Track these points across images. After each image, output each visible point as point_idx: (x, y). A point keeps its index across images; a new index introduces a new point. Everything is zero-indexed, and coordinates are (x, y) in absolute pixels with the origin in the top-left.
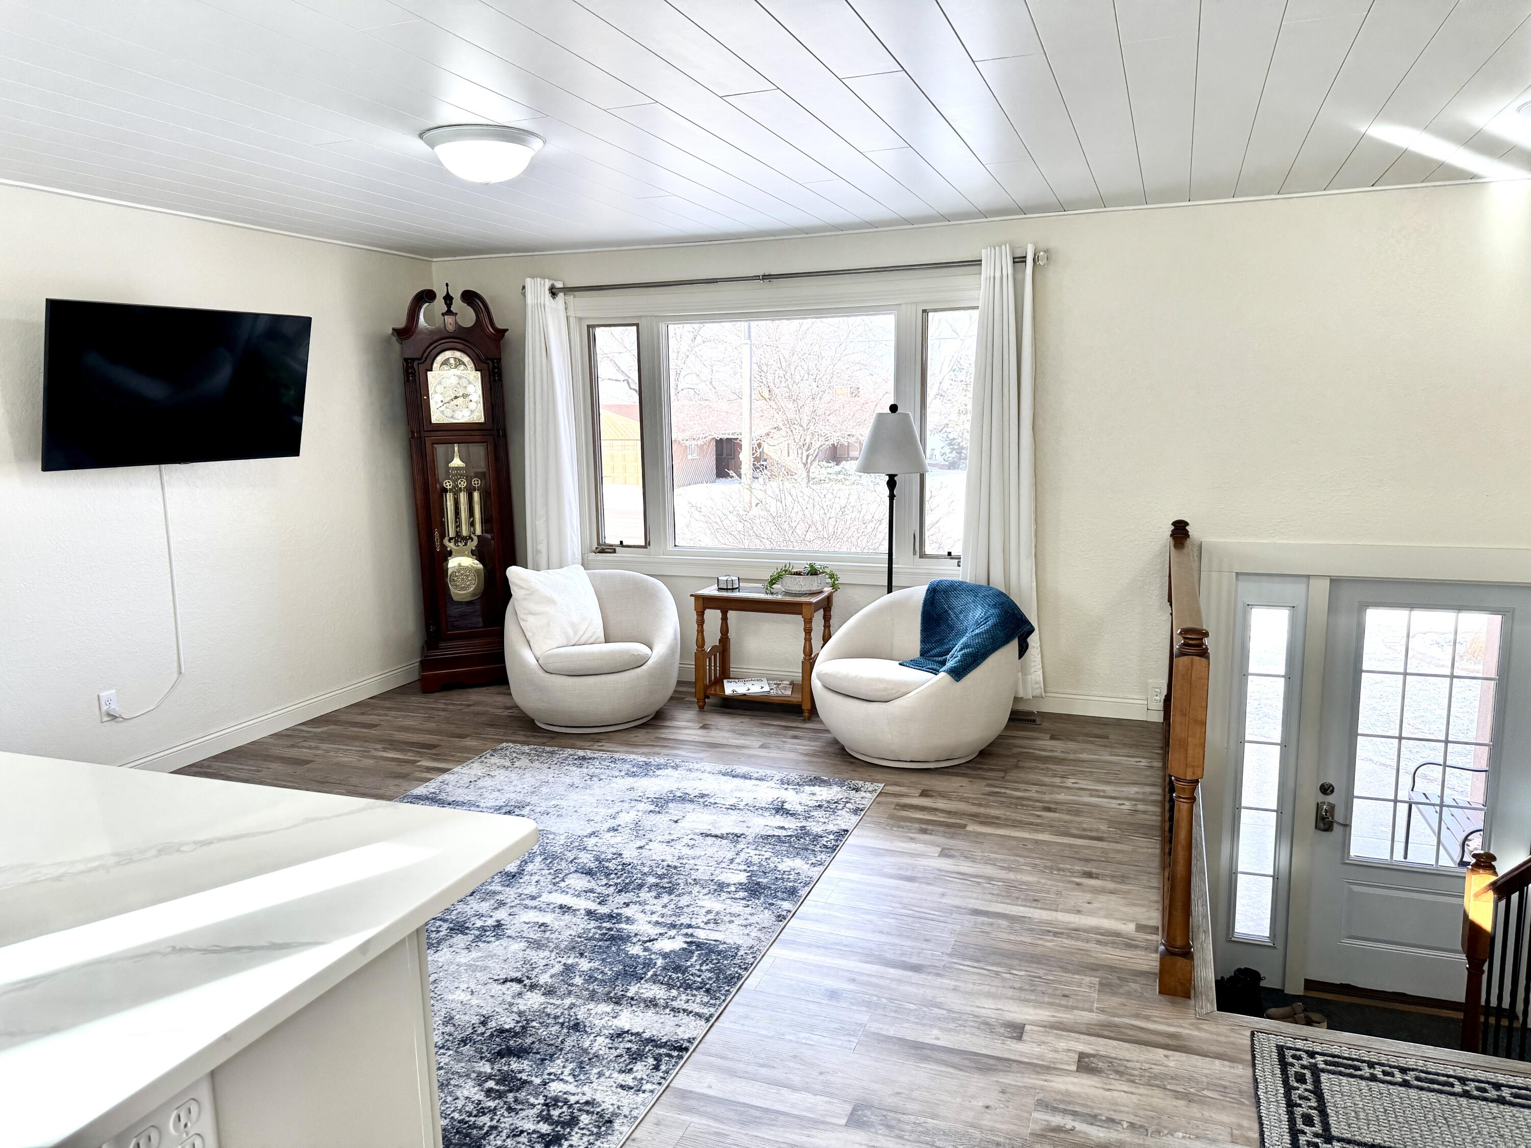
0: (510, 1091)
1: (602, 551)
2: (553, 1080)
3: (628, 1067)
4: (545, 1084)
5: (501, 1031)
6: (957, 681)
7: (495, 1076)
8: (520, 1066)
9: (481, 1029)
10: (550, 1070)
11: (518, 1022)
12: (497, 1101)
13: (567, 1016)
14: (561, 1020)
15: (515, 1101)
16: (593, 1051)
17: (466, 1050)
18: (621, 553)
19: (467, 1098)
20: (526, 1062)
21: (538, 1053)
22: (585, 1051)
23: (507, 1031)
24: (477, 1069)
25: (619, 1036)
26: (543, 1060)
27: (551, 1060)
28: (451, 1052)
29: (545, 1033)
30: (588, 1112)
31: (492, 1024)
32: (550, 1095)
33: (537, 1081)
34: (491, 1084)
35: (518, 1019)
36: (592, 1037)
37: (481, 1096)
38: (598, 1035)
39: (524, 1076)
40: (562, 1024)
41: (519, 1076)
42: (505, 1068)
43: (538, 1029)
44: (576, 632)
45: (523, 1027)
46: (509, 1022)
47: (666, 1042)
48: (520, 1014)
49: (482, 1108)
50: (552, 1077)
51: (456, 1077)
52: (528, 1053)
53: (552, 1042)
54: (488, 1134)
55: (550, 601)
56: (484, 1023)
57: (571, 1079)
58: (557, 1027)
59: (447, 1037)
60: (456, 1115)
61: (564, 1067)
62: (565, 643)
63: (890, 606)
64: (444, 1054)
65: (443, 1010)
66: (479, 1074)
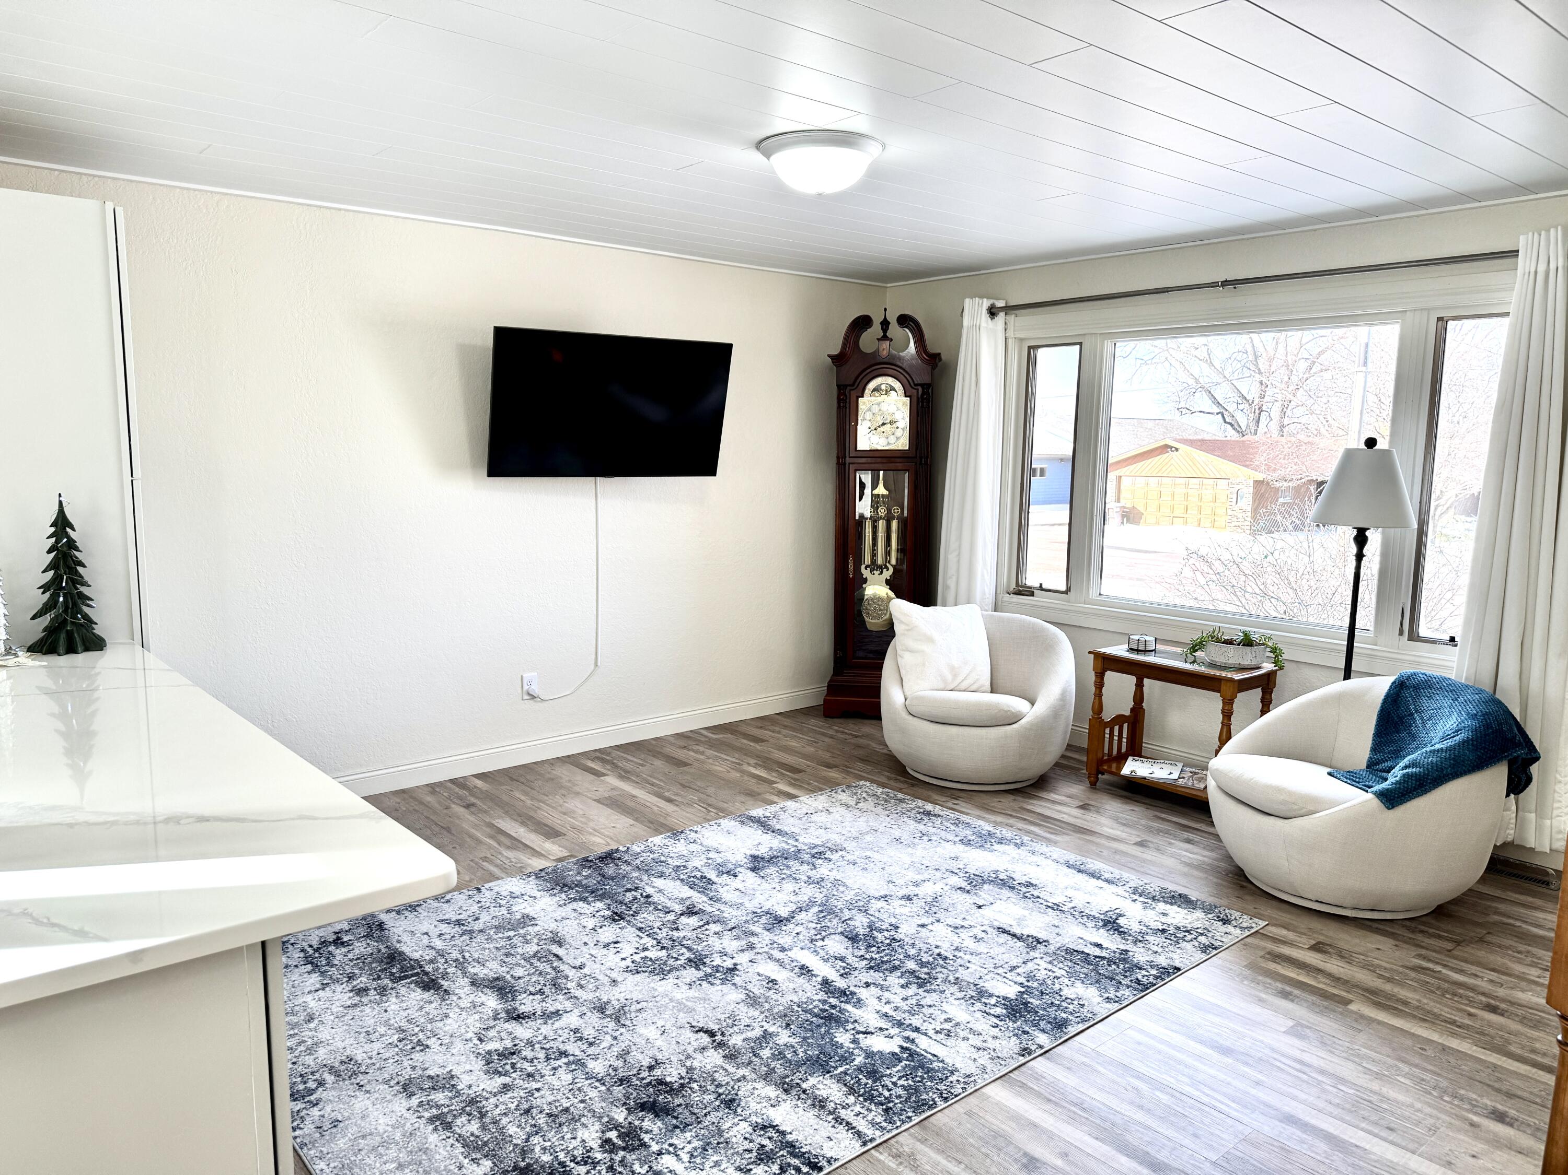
1: (1018, 593)
5: (661, 1082)
6: (1389, 809)
7: (622, 1127)
8: (651, 1125)
9: (644, 1074)
10: (675, 1141)
11: (682, 1078)
12: (606, 1155)
13: (729, 1088)
14: (721, 1091)
15: (620, 1162)
16: (726, 1135)
17: (619, 1091)
18: (1039, 597)
19: (584, 1141)
20: (659, 1124)
21: (676, 1118)
22: (720, 1132)
23: (666, 1084)
24: (612, 1114)
25: (764, 1128)
26: (676, 1127)
27: (683, 1131)
28: (603, 1088)
29: (697, 1099)
31: (658, 1072)
32: (655, 1168)
33: (655, 1147)
34: (613, 1135)
35: (684, 1074)
36: (736, 1120)
37: (595, 1144)
38: (745, 1120)
39: (646, 1138)
40: (720, 1095)
41: (643, 1135)
42: (637, 1123)
43: (694, 1092)
44: (955, 676)
45: (682, 1086)
46: (672, 1075)
47: (804, 1153)
48: (690, 1070)
49: (589, 1157)
50: (671, 1149)
51: (590, 1115)
52: (668, 1115)
53: (696, 1111)
55: (930, 640)
56: (651, 1068)
57: (686, 1157)
58: (712, 1097)
59: (611, 1071)
60: (562, 1156)
61: (689, 1142)
62: (941, 686)
63: (1339, 698)
64: (596, 1088)
65: (627, 1042)
66: (611, 1119)
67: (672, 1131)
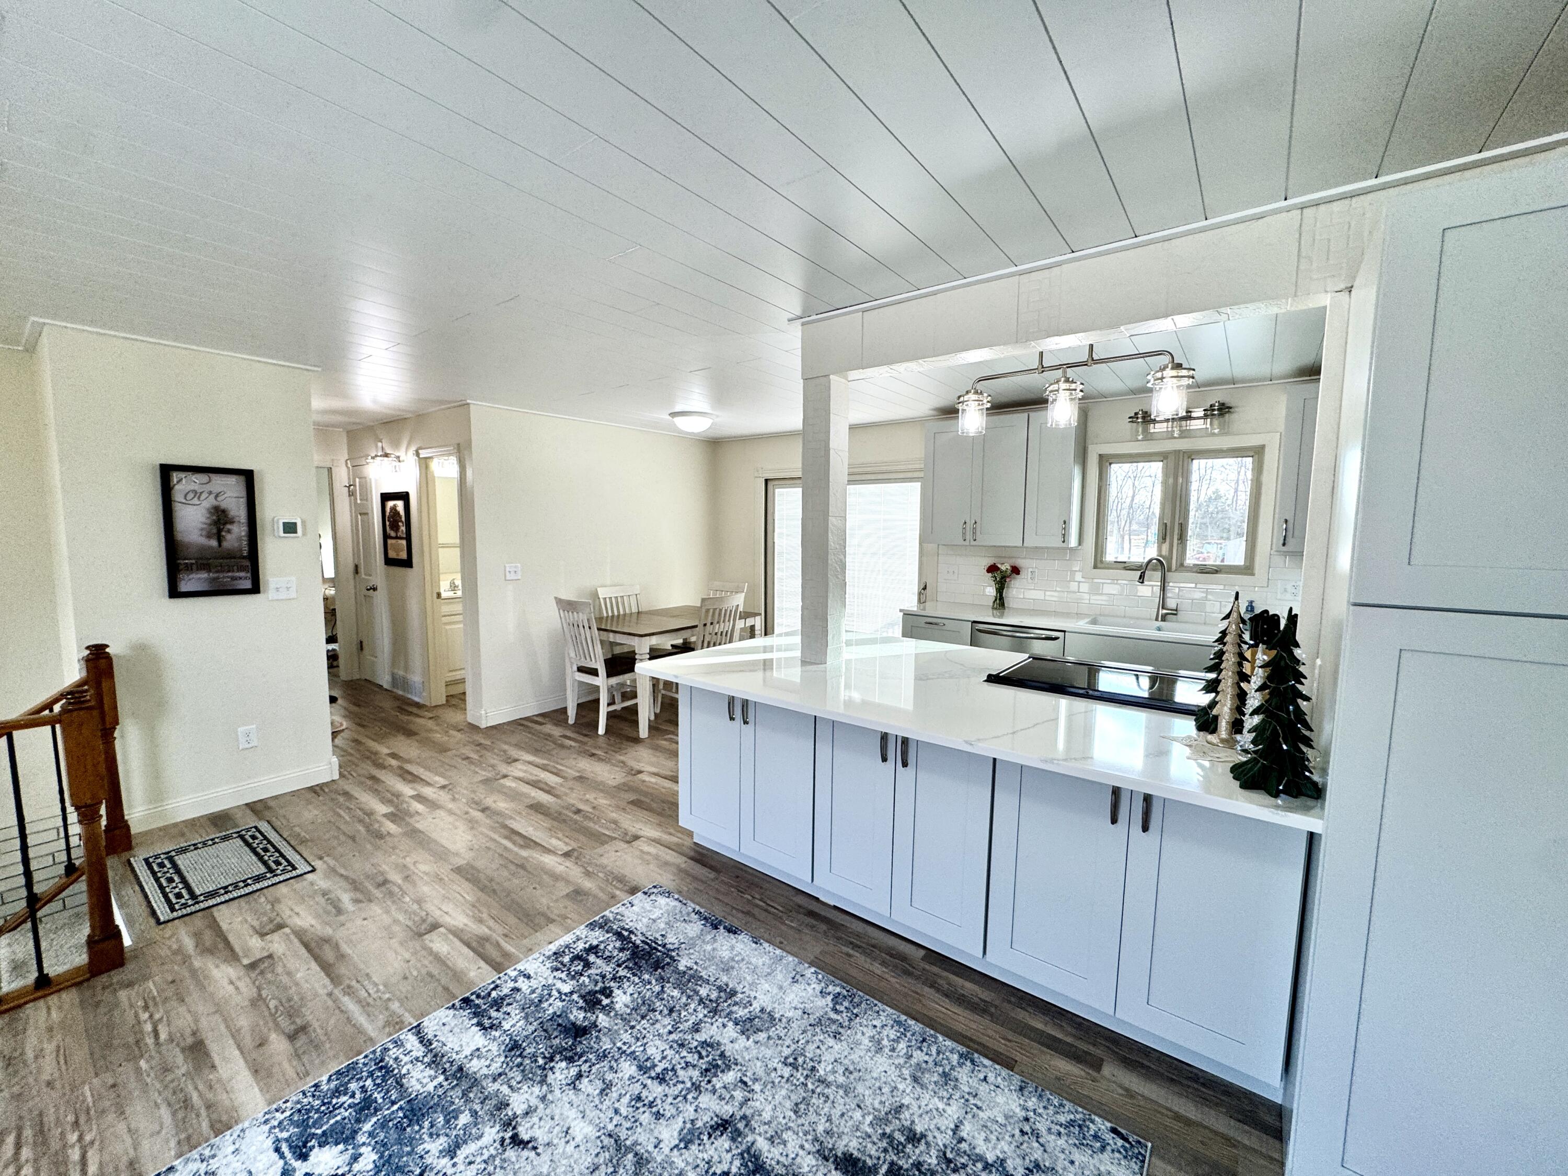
2: (566, 994)
4: (572, 993)
7: (599, 1009)
8: (578, 1016)
9: (585, 1067)
10: (560, 1004)
12: (608, 986)
13: (511, 1064)
14: (519, 1060)
15: (597, 983)
16: (523, 1014)
17: (606, 1044)
19: (625, 993)
20: (572, 1018)
21: (559, 1025)
22: (526, 1018)
23: (566, 1058)
24: (608, 1019)
25: (492, 1027)
26: (559, 1016)
27: (555, 1014)
28: (619, 1045)
30: (562, 963)
31: (573, 1071)
32: (576, 982)
33: (575, 997)
34: (605, 1002)
35: (550, 1073)
36: (512, 1030)
37: (617, 992)
38: (505, 1031)
39: (581, 1003)
40: (520, 1055)
41: (584, 1005)
42: (589, 1015)
43: (542, 1053)
46: (561, 1072)
52: (565, 1027)
56: (579, 1076)
58: (528, 1051)
61: (550, 1005)
67: (563, 1012)
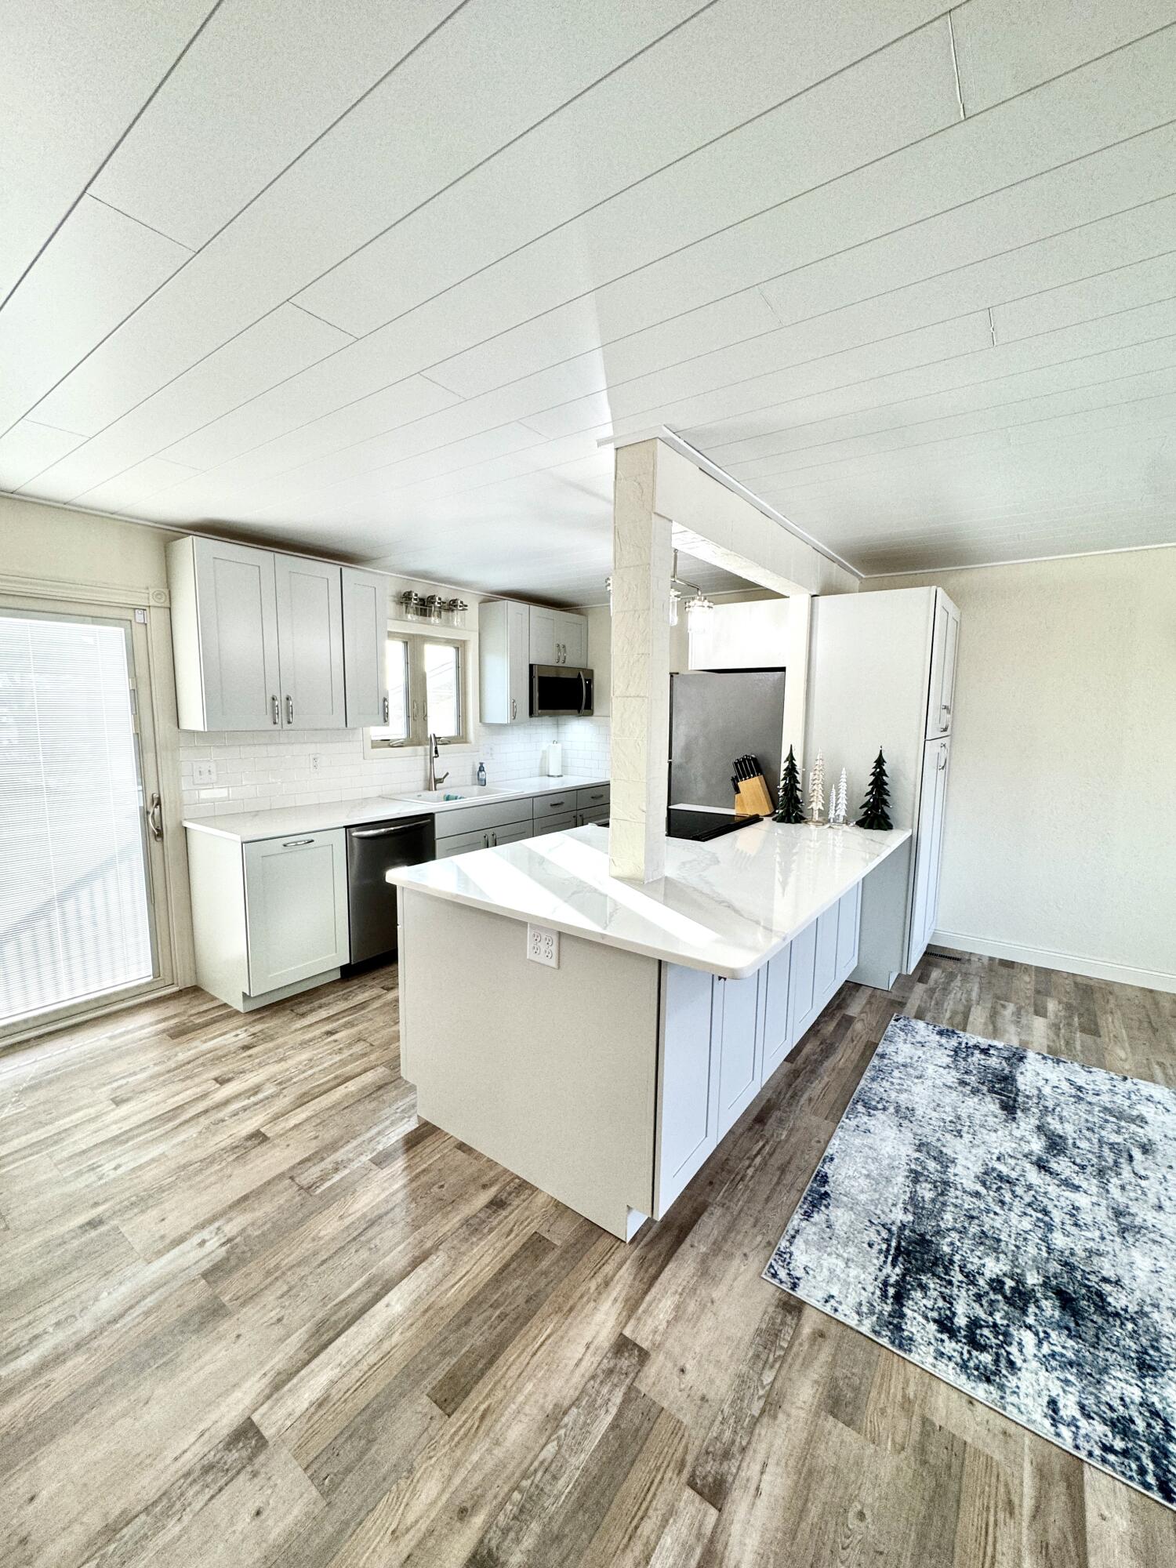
0: (1005, 1297)
2: (1037, 1334)
3: (1092, 1414)
4: (1029, 1327)
5: (1100, 1295)
7: (1023, 1286)
8: (1050, 1308)
9: (1094, 1278)
10: (1053, 1335)
11: (1126, 1311)
12: (987, 1287)
13: (1164, 1359)
14: (1151, 1352)
15: (991, 1300)
16: (1106, 1378)
17: (1054, 1267)
19: (984, 1265)
20: (1057, 1314)
21: (1077, 1324)
22: (1105, 1370)
23: (1103, 1300)
24: (1028, 1273)
25: (1155, 1414)
26: (1068, 1329)
27: (1069, 1336)
28: (1045, 1255)
29: (1118, 1334)
30: (997, 1361)
31: (1107, 1288)
32: (1011, 1329)
34: (1009, 1283)
35: (1131, 1310)
36: (1133, 1381)
37: (988, 1275)
38: (1143, 1391)
39: (1032, 1309)
40: (1146, 1353)
41: (1032, 1306)
42: (1039, 1295)
43: (1121, 1328)
45: (1117, 1315)
46: (1119, 1301)
48: (1142, 1313)
49: (974, 1276)
50: (1042, 1335)
51: (1010, 1258)
52: (1073, 1316)
53: (1103, 1339)
54: (940, 1278)
56: (1106, 1280)
57: (1046, 1349)
58: (1135, 1347)
59: (1067, 1252)
60: (957, 1258)
61: (1064, 1347)
65: (1110, 1249)
66: (1023, 1275)
